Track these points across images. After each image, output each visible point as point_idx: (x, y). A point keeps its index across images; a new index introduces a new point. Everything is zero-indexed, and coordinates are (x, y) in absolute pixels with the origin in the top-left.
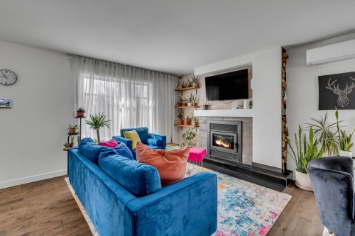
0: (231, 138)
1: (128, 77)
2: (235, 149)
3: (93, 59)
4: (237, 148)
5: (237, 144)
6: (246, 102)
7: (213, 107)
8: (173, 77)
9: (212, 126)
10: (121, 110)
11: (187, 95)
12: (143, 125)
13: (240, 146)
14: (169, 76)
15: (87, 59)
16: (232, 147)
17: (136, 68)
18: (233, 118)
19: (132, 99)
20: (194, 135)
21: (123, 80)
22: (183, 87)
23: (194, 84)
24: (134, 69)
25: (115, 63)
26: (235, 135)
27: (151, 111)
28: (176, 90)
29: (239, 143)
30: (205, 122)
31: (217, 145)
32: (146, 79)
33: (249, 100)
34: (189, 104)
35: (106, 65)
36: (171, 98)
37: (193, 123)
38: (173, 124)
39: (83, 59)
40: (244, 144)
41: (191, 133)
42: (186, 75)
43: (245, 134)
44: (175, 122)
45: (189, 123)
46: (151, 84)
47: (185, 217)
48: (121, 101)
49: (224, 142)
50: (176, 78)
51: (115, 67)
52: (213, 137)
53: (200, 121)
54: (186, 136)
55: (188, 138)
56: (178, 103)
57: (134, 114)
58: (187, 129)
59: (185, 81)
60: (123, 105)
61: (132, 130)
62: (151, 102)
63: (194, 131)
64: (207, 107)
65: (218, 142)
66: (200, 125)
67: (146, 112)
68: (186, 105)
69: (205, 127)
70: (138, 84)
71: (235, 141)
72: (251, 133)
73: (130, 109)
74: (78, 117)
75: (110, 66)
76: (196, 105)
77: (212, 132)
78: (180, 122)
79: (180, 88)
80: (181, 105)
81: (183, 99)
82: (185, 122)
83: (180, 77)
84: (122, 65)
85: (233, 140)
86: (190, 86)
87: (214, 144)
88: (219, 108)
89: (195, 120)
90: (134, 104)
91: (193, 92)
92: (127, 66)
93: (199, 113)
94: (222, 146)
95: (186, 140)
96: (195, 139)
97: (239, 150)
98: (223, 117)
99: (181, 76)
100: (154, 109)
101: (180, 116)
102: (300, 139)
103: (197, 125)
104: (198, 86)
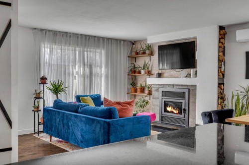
0: (180, 104)
1: (81, 45)
2: (183, 114)
3: (52, 31)
4: (185, 113)
5: (185, 110)
6: (192, 71)
7: (166, 75)
8: (126, 43)
9: (164, 94)
10: (75, 77)
11: (141, 62)
12: (95, 92)
13: (187, 111)
14: (122, 42)
15: (47, 32)
16: (180, 113)
17: (89, 36)
18: (182, 85)
19: (86, 67)
20: (147, 103)
21: (77, 49)
22: (137, 53)
23: (147, 52)
24: (88, 37)
25: (70, 33)
26: (183, 101)
27: (103, 79)
28: (129, 57)
29: (187, 108)
30: (158, 90)
31: (168, 112)
32: (98, 47)
33: (195, 70)
34: (143, 72)
35: (63, 36)
36: (124, 65)
37: (146, 91)
38: (126, 92)
39: (44, 32)
40: (190, 109)
41: (144, 101)
42: (140, 41)
43: (191, 100)
44: (128, 90)
45: (143, 91)
46: (103, 52)
47: (131, 132)
48: (75, 69)
49: (174, 109)
50: (129, 43)
51: (70, 37)
52: (165, 103)
53: (153, 89)
54: (139, 104)
55: (141, 106)
56: (131, 70)
57: (87, 81)
58: (140, 98)
59: (139, 47)
60: (77, 73)
61: (87, 96)
62: (103, 69)
63: (147, 99)
64: (160, 75)
65: (169, 109)
66: (153, 93)
67: (99, 79)
68: (139, 72)
69: (157, 94)
70: (91, 52)
71: (183, 107)
72: (195, 99)
73: (84, 76)
74: (42, 83)
75: (67, 36)
76: (149, 73)
77: (163, 100)
78: (133, 90)
79: (134, 54)
80: (134, 72)
81: (136, 66)
82: (139, 90)
83: (133, 43)
84: (77, 34)
85: (182, 105)
86: (144, 53)
87: (166, 111)
88: (172, 76)
89: (148, 88)
90: (87, 71)
91: (147, 59)
92: (81, 35)
93: (152, 81)
94: (172, 112)
95: (139, 108)
96: (148, 106)
97: (187, 115)
98: (173, 85)
99: (135, 42)
100: (107, 77)
101: (134, 84)
102: (232, 103)
103: (150, 93)
104: (152, 54)
